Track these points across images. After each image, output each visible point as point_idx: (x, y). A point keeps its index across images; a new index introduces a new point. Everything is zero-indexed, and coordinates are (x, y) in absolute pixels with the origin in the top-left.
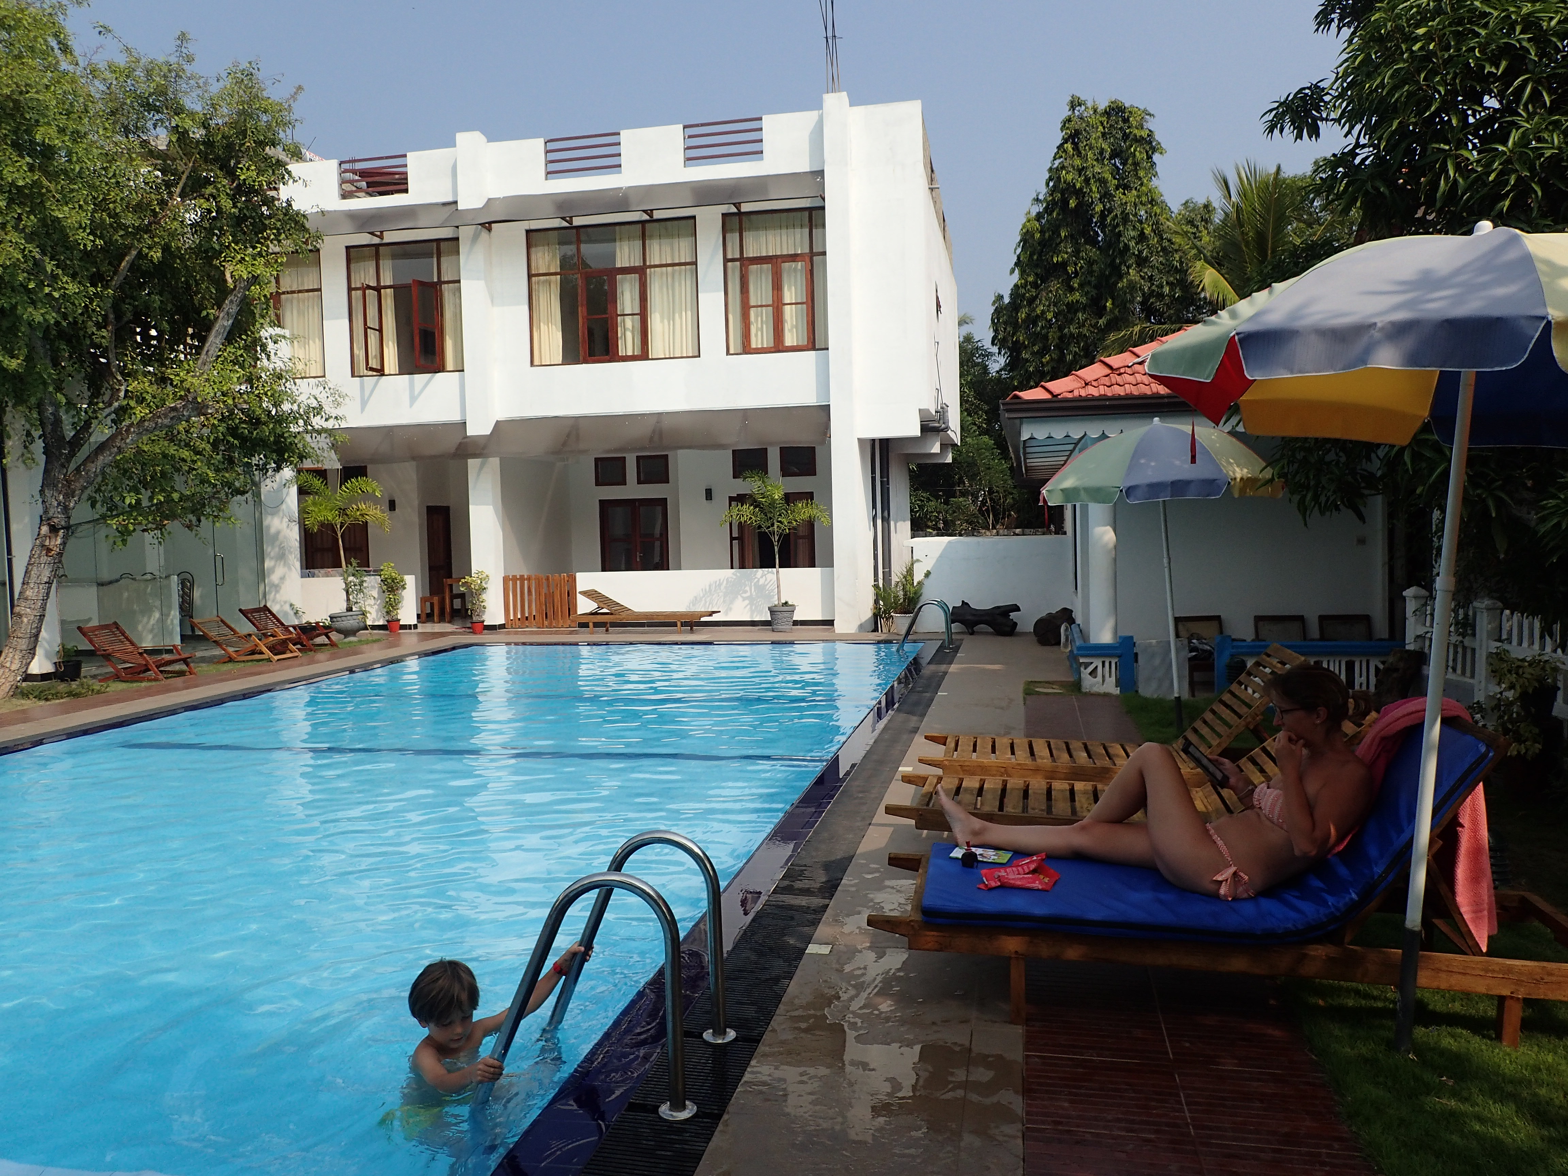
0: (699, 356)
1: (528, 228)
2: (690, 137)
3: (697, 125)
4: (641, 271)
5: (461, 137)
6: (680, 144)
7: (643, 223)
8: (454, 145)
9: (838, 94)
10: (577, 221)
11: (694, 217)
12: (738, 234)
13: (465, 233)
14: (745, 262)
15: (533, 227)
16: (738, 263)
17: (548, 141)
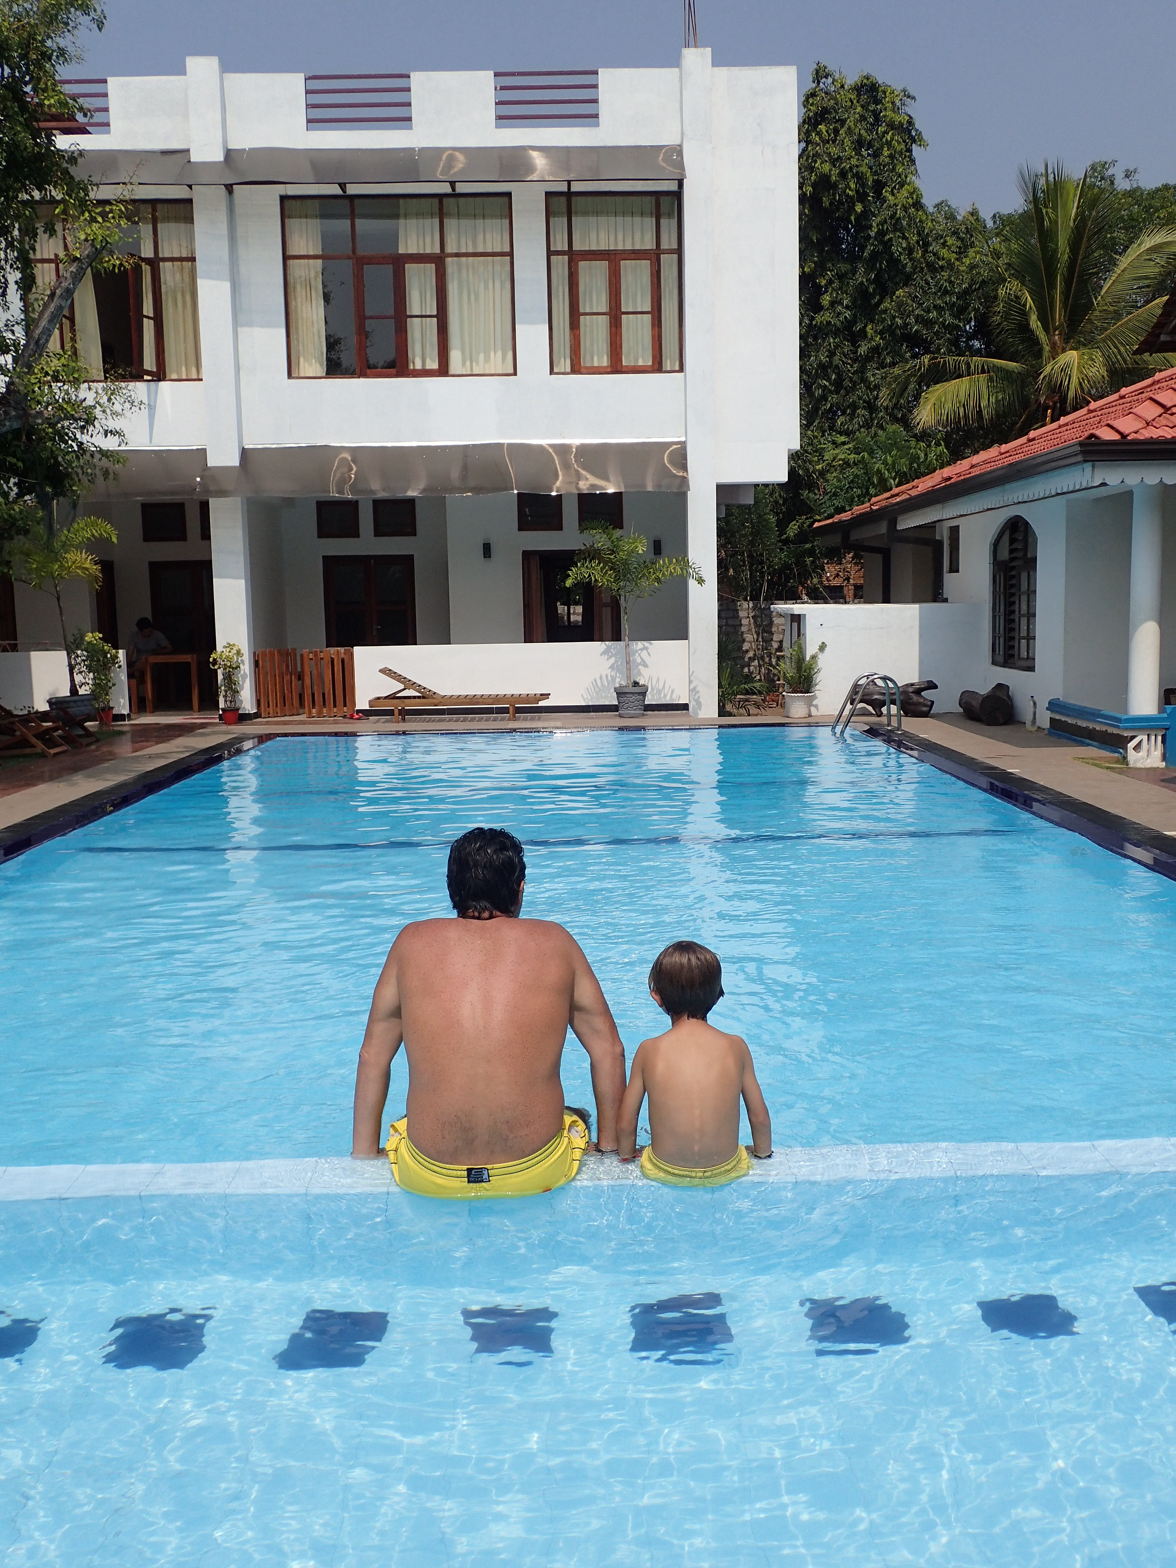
0: (515, 373)
1: (283, 193)
2: (502, 88)
3: (513, 74)
4: (439, 261)
5: (193, 63)
6: (490, 95)
7: (440, 197)
8: (183, 72)
9: (700, 50)
10: (352, 190)
11: (509, 195)
12: (565, 219)
13: (199, 195)
14: (574, 257)
15: (290, 193)
16: (566, 257)
17: (310, 78)
